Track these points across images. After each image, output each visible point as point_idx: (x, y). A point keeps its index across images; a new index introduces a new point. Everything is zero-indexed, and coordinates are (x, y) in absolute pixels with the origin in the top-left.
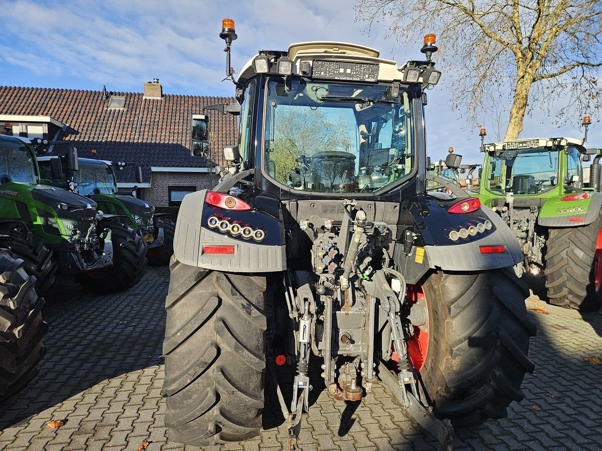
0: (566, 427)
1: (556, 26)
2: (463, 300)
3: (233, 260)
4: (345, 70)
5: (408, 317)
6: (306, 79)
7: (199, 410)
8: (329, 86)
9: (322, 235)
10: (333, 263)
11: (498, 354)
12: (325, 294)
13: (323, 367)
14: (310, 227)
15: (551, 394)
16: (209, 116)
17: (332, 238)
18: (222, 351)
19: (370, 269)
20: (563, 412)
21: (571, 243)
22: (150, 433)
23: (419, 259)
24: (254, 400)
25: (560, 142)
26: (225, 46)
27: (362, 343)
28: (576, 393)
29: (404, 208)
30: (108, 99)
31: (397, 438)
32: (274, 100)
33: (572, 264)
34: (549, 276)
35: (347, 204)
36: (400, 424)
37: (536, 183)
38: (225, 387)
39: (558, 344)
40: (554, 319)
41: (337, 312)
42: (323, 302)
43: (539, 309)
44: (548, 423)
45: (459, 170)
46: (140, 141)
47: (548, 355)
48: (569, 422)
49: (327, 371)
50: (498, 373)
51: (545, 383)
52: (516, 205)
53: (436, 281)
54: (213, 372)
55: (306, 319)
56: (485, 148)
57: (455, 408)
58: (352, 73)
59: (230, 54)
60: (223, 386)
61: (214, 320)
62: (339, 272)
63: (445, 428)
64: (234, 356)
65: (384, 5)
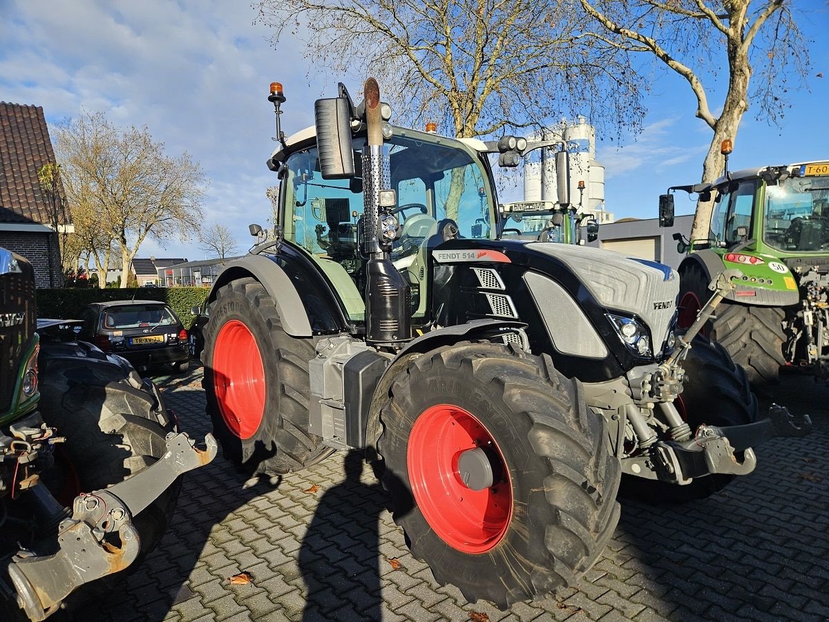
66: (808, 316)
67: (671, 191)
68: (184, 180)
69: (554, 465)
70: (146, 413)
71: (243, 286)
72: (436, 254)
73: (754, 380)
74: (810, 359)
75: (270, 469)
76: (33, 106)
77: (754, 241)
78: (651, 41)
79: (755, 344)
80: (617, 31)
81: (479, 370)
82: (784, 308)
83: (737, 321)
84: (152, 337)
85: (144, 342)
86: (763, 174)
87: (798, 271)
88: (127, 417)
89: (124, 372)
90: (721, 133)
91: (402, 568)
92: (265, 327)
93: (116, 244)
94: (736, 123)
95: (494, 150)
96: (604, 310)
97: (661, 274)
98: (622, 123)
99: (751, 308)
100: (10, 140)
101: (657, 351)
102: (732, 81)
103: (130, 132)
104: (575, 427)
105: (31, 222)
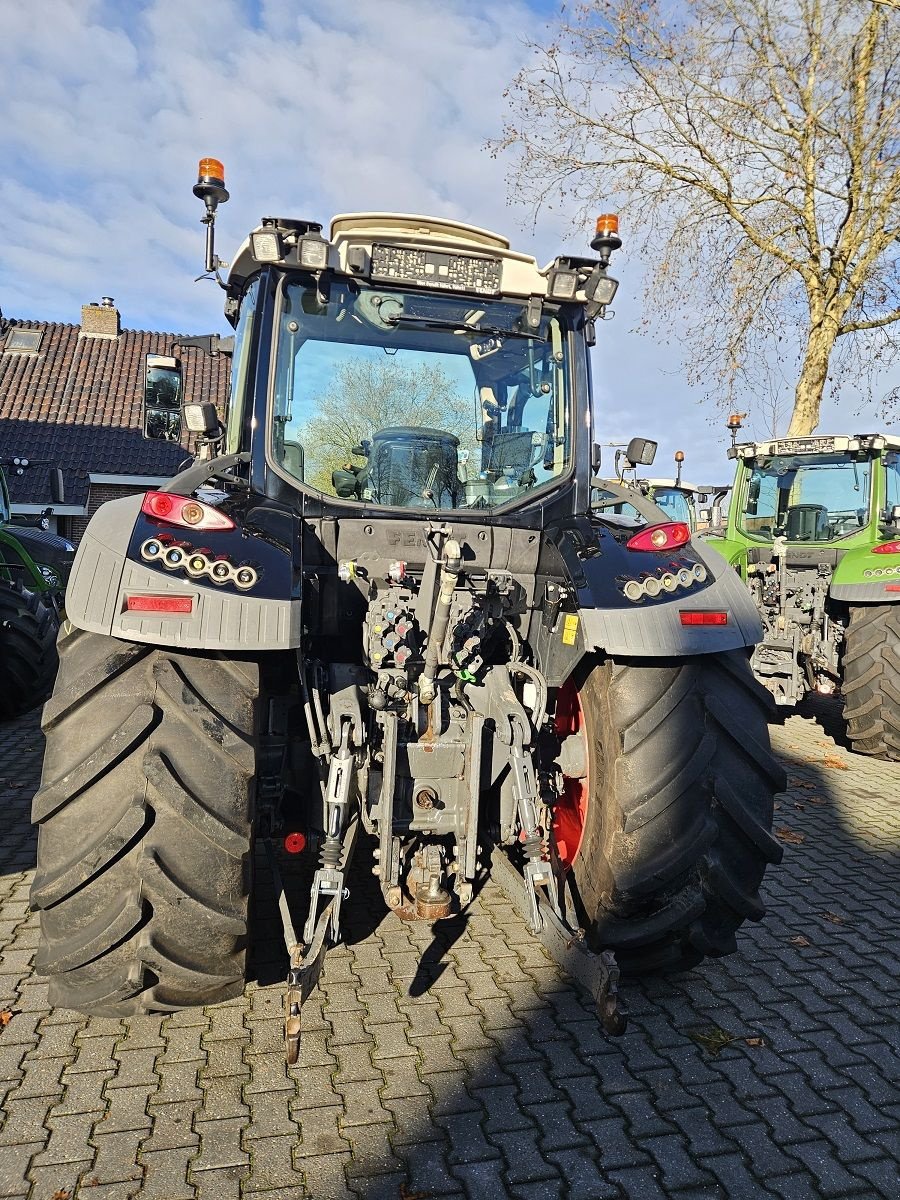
0: (854, 976)
1: (882, 231)
2: (647, 720)
3: (186, 625)
4: (437, 270)
5: (557, 760)
6: (359, 282)
7: (106, 938)
8: (405, 298)
9: (385, 592)
10: (403, 648)
11: (711, 825)
12: (385, 708)
13: (377, 853)
14: (359, 575)
15: (834, 917)
16: (184, 360)
17: (405, 599)
18: (158, 817)
19: (478, 661)
20: (852, 949)
21: (890, 634)
22: (20, 995)
23: (569, 638)
24: (224, 918)
25: (872, 442)
26: (204, 212)
27: (458, 807)
28: (882, 914)
29: (549, 541)
30: (6, 335)
31: (524, 996)
32: (295, 319)
33: (891, 673)
34: (849, 697)
35: (433, 530)
36: (536, 972)
37: (831, 521)
38: (161, 889)
39: (858, 824)
40: (856, 778)
41: (409, 745)
42: (382, 725)
43: (832, 762)
44: (821, 969)
45: (695, 496)
46: (68, 421)
47: (836, 843)
48: (860, 967)
49: (383, 863)
50: (712, 863)
51: (824, 895)
52: (792, 562)
53: (602, 684)
54: (136, 857)
55: (343, 757)
56: (736, 451)
57: (633, 934)
58: (451, 275)
59: (213, 230)
60: (159, 887)
61: (143, 753)
62: (415, 666)
63: (604, 969)
64: (182, 827)
65: (562, 175)
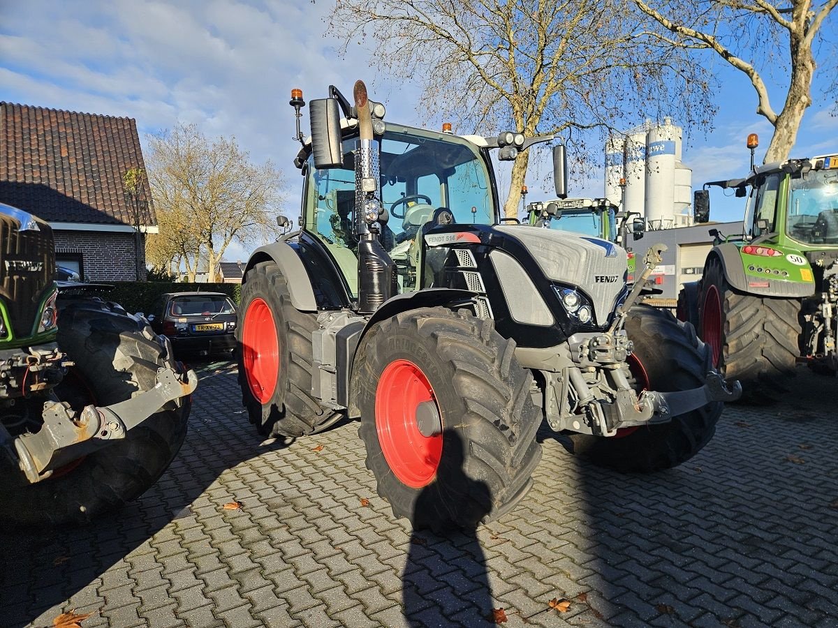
66: (826, 309)
67: (707, 186)
68: (267, 187)
69: (469, 404)
70: (155, 359)
71: (264, 268)
72: (427, 237)
73: (768, 371)
74: (826, 351)
75: (282, 429)
76: (127, 118)
77: (776, 235)
78: (710, 38)
79: (768, 336)
80: (674, 29)
81: (424, 327)
82: (799, 299)
83: (750, 312)
84: (213, 325)
85: (205, 329)
86: (785, 167)
87: (819, 264)
88: (136, 359)
89: (141, 326)
90: (781, 130)
91: (370, 506)
92: (278, 302)
93: (204, 248)
94: (798, 119)
95: (494, 145)
96: (550, 282)
97: (604, 250)
98: (692, 122)
99: (765, 299)
100: (106, 149)
101: (602, 320)
102: (794, 76)
103: (218, 141)
104: (496, 376)
105: (121, 223)
